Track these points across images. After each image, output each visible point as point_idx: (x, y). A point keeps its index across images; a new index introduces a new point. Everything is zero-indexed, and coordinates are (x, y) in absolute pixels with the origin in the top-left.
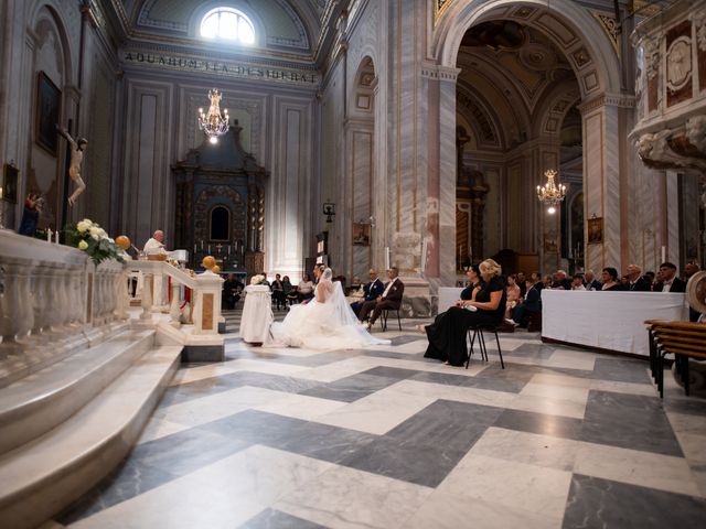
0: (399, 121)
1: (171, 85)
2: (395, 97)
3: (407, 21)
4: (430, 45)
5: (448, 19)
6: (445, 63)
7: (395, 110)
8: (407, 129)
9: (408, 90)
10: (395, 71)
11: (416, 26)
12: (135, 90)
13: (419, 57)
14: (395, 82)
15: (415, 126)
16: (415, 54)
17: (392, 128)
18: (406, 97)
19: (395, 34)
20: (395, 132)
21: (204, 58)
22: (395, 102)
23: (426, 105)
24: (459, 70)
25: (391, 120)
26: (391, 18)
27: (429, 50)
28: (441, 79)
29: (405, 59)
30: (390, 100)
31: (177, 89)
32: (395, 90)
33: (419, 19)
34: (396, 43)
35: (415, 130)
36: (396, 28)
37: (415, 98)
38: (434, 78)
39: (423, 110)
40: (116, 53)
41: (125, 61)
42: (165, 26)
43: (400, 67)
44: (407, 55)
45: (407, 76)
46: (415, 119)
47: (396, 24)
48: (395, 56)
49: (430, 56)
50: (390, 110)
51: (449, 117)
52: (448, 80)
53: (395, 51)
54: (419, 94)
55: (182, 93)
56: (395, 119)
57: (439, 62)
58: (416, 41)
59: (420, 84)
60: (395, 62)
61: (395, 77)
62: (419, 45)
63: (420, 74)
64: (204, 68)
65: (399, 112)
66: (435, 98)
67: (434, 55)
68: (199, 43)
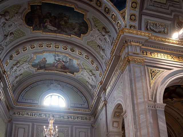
0: (140, 128)
1: (31, 124)
2: (137, 117)
3: (139, 85)
4: (150, 94)
5: (156, 84)
6: (158, 102)
7: (137, 123)
8: (144, 131)
9: (142, 114)
10: (136, 106)
11: (143, 87)
12: (16, 127)
13: (146, 100)
14: (136, 111)
15: (148, 130)
16: (144, 98)
17: (137, 131)
18: (142, 117)
19: (134, 90)
20: (139, 133)
21: (45, 112)
22: (137, 119)
23: (151, 121)
24: (165, 104)
25: (136, 128)
26: (131, 83)
27: (150, 97)
28: (157, 109)
29: (139, 101)
30: (135, 119)
31: (33, 125)
32: (137, 114)
33: (144, 84)
34: (134, 94)
35: (148, 132)
36: (134, 88)
37: (146, 117)
38: (153, 109)
39: (150, 123)
40: (9, 112)
41: (12, 115)
42: (29, 101)
43: (137, 104)
44: (140, 99)
45: (141, 108)
46: (147, 127)
47: (134, 86)
48: (135, 99)
49: (150, 99)
50: (135, 124)
51: (163, 125)
52: (160, 109)
53: (135, 97)
54: (148, 116)
55: (35, 127)
56: (138, 127)
57: (155, 101)
58: (143, 93)
59: (148, 111)
60: (135, 102)
61: (136, 108)
62: (145, 94)
63: (147, 107)
64: (45, 116)
65: (140, 124)
66: (155, 117)
67: (152, 99)
68: (43, 107)
